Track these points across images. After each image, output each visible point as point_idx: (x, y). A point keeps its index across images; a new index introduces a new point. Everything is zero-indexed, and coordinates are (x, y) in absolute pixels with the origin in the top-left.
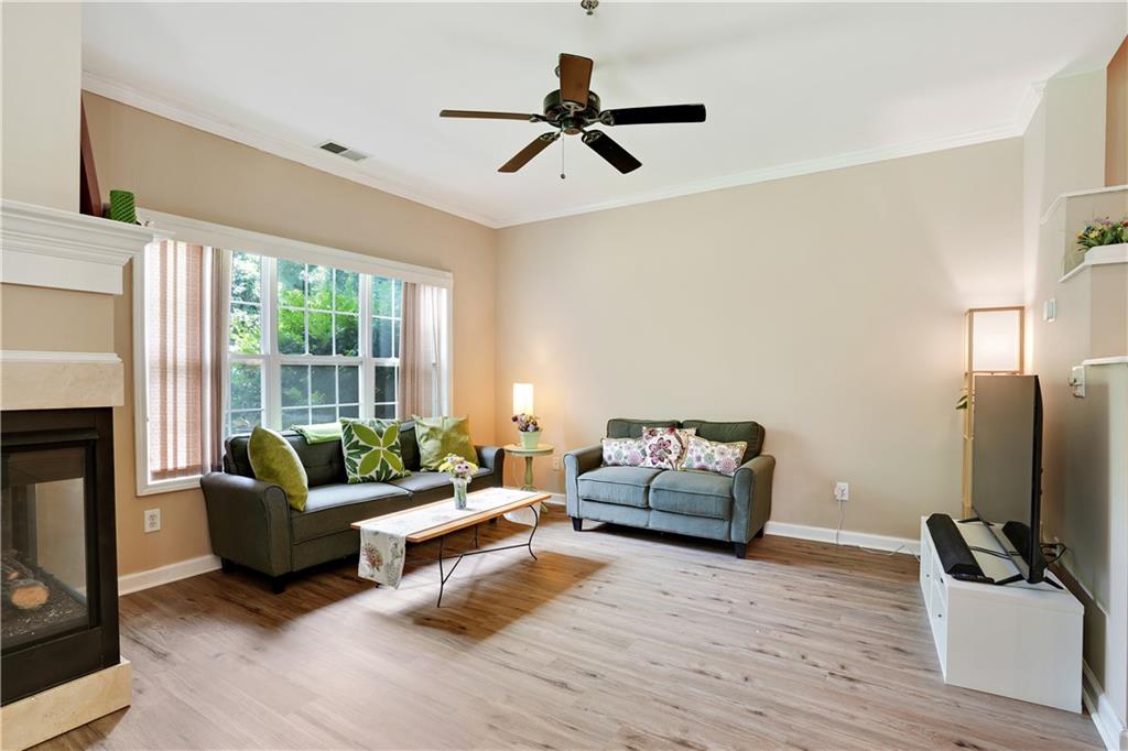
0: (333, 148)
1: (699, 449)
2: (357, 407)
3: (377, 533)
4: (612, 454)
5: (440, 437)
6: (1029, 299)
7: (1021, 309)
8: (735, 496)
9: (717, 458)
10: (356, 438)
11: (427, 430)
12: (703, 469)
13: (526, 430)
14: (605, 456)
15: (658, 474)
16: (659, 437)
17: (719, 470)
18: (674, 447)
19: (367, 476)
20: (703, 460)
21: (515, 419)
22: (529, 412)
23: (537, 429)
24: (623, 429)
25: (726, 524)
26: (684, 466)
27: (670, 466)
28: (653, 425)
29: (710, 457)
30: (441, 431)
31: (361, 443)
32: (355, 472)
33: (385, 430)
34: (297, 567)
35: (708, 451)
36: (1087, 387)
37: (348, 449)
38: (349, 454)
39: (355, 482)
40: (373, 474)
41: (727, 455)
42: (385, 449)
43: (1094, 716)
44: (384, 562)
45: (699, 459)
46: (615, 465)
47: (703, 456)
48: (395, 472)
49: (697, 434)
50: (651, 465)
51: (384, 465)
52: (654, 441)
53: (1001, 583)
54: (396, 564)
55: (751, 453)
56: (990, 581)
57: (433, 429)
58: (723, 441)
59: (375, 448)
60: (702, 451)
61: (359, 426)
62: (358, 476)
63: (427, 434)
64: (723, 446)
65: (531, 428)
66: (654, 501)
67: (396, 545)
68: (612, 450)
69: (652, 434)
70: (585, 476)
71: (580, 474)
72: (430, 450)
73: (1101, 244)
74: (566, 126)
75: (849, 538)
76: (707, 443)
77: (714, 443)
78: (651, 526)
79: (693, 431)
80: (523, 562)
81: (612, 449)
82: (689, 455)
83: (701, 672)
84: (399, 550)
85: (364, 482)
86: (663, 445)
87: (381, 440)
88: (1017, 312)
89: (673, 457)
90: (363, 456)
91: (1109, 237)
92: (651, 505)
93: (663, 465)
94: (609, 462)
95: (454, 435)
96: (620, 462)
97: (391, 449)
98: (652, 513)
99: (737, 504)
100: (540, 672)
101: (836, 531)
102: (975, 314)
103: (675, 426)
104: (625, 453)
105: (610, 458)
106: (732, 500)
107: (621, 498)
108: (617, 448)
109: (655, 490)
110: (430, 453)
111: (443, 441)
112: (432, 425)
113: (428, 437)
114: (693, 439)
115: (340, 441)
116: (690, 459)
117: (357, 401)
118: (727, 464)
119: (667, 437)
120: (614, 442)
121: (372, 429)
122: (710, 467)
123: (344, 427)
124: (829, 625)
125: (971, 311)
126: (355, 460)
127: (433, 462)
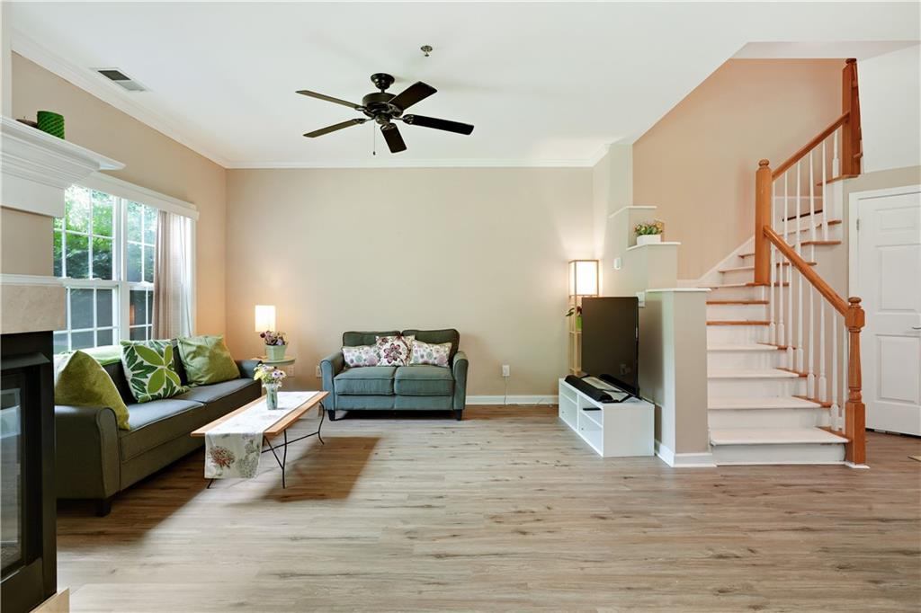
0: (114, 75)
1: (422, 350)
2: (111, 330)
3: (227, 435)
4: (354, 358)
5: (207, 354)
6: (599, 256)
7: (597, 261)
8: (456, 378)
9: (435, 355)
10: (140, 359)
11: (194, 349)
12: (426, 363)
13: (275, 344)
14: (348, 360)
15: (395, 370)
16: (390, 343)
17: (436, 363)
18: (403, 349)
19: (156, 394)
20: (425, 357)
21: (263, 336)
22: (273, 329)
23: (284, 343)
24: (356, 339)
25: (451, 398)
26: (412, 362)
27: (401, 364)
28: (384, 335)
29: (430, 355)
30: (207, 348)
31: (146, 363)
32: (144, 391)
33: (164, 350)
34: (125, 485)
35: (428, 350)
36: (646, 303)
37: (133, 370)
38: (134, 375)
39: (146, 401)
40: (161, 392)
41: (440, 352)
42: (166, 368)
43: (659, 455)
44: (236, 460)
45: (422, 356)
46: (357, 366)
47: (425, 354)
48: (178, 388)
49: (416, 339)
50: (387, 364)
51: (169, 383)
52: (387, 346)
53: (621, 401)
54: (250, 459)
55: (454, 351)
56: (617, 401)
57: (199, 347)
58: (437, 344)
59: (159, 367)
60: (422, 351)
61: (141, 347)
62: (148, 395)
63: (194, 352)
64: (438, 347)
65: (279, 342)
66: (398, 389)
67: (252, 442)
68: (353, 355)
69: (385, 341)
70: (339, 376)
71: (335, 375)
72: (198, 366)
73: (645, 234)
74: (379, 117)
75: (512, 400)
76: (426, 345)
77: (431, 345)
78: (396, 408)
79: (413, 337)
80: (314, 447)
81: (351, 354)
82: (415, 355)
83: (496, 480)
84: (255, 446)
85: (153, 400)
86: (395, 349)
87: (163, 359)
88: (595, 263)
89: (403, 357)
90: (150, 375)
91: (648, 231)
92: (396, 391)
93: (396, 363)
94: (351, 365)
95: (218, 351)
96: (361, 364)
97: (170, 367)
98: (396, 398)
99: (457, 384)
100: (407, 504)
101: (503, 397)
102: (578, 263)
103: (399, 335)
104: (364, 357)
105: (352, 361)
106: (455, 381)
107: (372, 390)
108: (357, 354)
109: (399, 381)
110: (199, 369)
111: (210, 358)
112: (199, 343)
113: (195, 354)
114: (415, 343)
115: (120, 363)
116: (416, 357)
117: (111, 325)
118: (442, 358)
119: (396, 343)
120: (353, 349)
121: (153, 349)
122: (431, 361)
123: (126, 350)
124: (536, 445)
125: (575, 261)
126: (142, 380)
127: (202, 377)
